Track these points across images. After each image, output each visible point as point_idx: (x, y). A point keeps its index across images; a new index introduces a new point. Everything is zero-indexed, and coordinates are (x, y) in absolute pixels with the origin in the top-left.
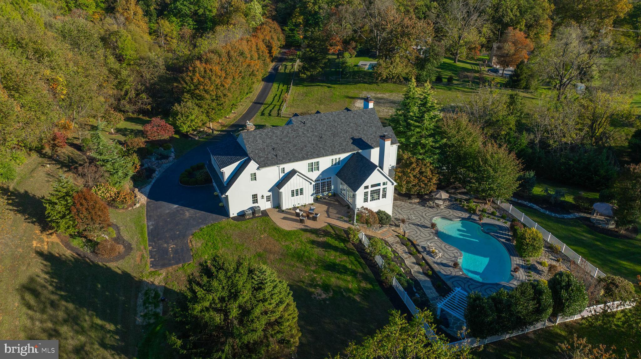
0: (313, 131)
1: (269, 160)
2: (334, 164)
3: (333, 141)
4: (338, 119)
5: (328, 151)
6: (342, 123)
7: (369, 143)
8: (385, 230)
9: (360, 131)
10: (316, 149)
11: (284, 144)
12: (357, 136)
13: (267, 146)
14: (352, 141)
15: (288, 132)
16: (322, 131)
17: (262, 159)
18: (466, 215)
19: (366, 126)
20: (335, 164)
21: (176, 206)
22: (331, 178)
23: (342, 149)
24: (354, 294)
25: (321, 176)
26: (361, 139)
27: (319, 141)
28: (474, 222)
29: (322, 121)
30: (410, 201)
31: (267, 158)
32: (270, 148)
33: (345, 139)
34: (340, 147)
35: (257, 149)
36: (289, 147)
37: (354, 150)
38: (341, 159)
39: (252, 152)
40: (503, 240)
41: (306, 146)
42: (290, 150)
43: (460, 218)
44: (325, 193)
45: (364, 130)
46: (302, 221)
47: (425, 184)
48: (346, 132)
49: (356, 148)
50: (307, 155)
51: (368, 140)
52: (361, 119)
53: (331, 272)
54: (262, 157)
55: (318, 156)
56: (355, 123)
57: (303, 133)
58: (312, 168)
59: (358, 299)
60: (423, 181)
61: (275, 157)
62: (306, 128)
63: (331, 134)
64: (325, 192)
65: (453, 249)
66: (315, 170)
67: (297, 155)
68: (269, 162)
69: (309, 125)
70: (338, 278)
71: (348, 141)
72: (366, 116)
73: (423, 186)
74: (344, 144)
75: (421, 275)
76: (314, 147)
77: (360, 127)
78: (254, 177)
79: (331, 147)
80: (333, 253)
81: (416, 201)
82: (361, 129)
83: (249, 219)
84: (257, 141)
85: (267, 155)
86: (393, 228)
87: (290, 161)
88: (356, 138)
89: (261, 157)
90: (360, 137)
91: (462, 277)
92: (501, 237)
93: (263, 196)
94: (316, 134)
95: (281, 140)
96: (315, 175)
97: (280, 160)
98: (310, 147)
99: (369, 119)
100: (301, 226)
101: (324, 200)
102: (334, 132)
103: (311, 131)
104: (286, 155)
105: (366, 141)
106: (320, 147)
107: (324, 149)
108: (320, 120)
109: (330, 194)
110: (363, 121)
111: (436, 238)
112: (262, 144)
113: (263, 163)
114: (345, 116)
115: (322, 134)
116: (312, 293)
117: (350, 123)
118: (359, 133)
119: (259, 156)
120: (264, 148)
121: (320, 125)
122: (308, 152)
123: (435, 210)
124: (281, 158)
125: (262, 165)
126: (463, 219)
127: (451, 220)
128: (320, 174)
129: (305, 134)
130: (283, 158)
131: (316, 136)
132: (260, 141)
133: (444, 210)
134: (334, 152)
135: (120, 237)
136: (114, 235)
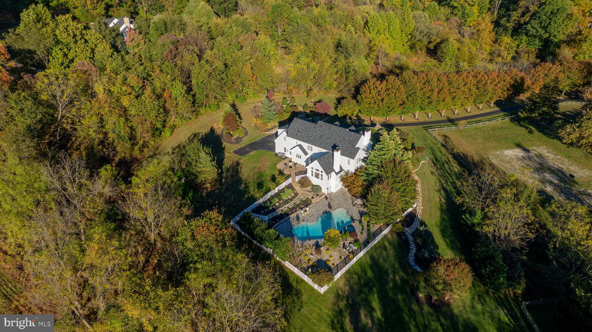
1: (293, 135)
2: (319, 152)
3: (325, 141)
5: (318, 144)
8: (309, 193)
11: (304, 131)
12: (338, 144)
14: (333, 145)
15: (311, 127)
18: (357, 218)
23: (325, 146)
31: (293, 133)
32: (298, 130)
33: (331, 143)
35: (293, 128)
36: (305, 133)
38: (323, 152)
41: (311, 137)
42: (304, 135)
43: (352, 217)
45: (344, 143)
48: (335, 140)
49: (331, 149)
50: (309, 141)
52: (349, 137)
55: (313, 144)
56: (344, 138)
57: (317, 131)
61: (296, 135)
62: (320, 129)
71: (331, 145)
72: (353, 137)
74: (328, 145)
75: (280, 211)
78: (285, 139)
79: (321, 143)
87: (300, 139)
89: (291, 132)
90: (338, 146)
91: (292, 225)
93: (288, 150)
95: (305, 128)
96: (310, 153)
97: (296, 137)
98: (313, 138)
99: (353, 139)
100: (283, 168)
103: (321, 131)
104: (301, 136)
106: (317, 140)
107: (317, 142)
110: (349, 139)
112: (297, 127)
120: (296, 129)
123: (353, 207)
125: (289, 135)
128: (313, 154)
130: (298, 137)
131: (320, 135)
133: (355, 210)
134: (320, 146)
135: (241, 138)
136: (240, 136)
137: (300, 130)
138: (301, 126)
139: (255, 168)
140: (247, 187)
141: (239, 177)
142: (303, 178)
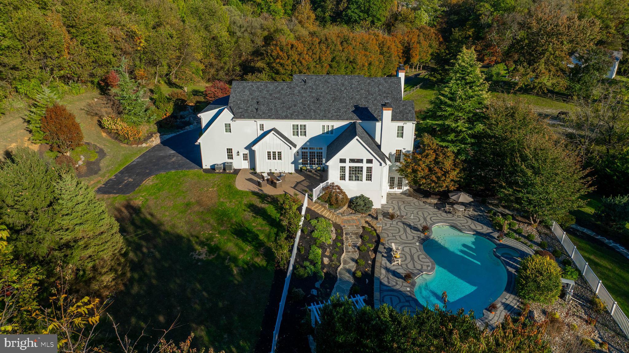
0: (311, 92)
1: (248, 113)
2: (325, 131)
3: (330, 106)
4: (349, 83)
5: (319, 115)
6: (351, 88)
7: (375, 115)
8: (354, 218)
9: (369, 99)
10: (306, 111)
11: (272, 99)
12: (363, 104)
13: (252, 99)
14: (354, 109)
15: (282, 89)
16: (322, 93)
17: (241, 110)
18: (486, 230)
19: (380, 95)
20: (328, 132)
21: (173, 152)
22: (322, 149)
23: (337, 115)
24: (237, 266)
25: (308, 144)
26: (367, 108)
27: (314, 102)
28: (491, 241)
29: (328, 83)
30: (425, 200)
31: (247, 110)
32: (255, 101)
33: (346, 106)
34: (335, 112)
35: (241, 100)
36: (276, 103)
37: (352, 119)
38: (335, 128)
39: (234, 101)
40: (513, 271)
41: (295, 106)
42: (275, 106)
43: (474, 231)
44: (314, 167)
45: (376, 99)
46: (259, 184)
47: (438, 178)
48: (352, 99)
49: (355, 116)
50: (292, 115)
51: (375, 112)
52: (378, 87)
53: (236, 237)
54: (241, 108)
55: (305, 118)
56: (368, 91)
57: (299, 92)
58: (298, 132)
59: (235, 271)
60: (436, 173)
61: (255, 111)
62: (305, 87)
63: (333, 97)
64: (315, 164)
65: (428, 261)
66: (301, 135)
67: (280, 112)
68: (246, 115)
69: (310, 84)
70: (237, 245)
71: (349, 109)
72: (386, 85)
73: (435, 179)
74: (343, 110)
75: (348, 274)
76: (304, 108)
77: (373, 95)
78: (228, 128)
79: (325, 111)
80: (260, 220)
81: (432, 201)
82: (372, 98)
83: (218, 173)
84: (244, 92)
85: (249, 107)
86: (367, 219)
87: (270, 117)
88: (360, 106)
89: (239, 108)
90: (366, 106)
91: (405, 294)
92: (511, 266)
93: (238, 152)
94: (314, 95)
95: (271, 95)
96: (300, 141)
97: (259, 114)
98: (300, 107)
99: (389, 88)
100: (255, 188)
101: (308, 173)
102: (337, 96)
103: (309, 92)
104: (268, 110)
105: (372, 112)
106: (312, 109)
107: (315, 111)
108: (326, 81)
109: (319, 168)
110: (380, 90)
111: (418, 244)
112: (248, 96)
113: (239, 114)
114: (358, 82)
115: (320, 96)
116: (194, 250)
117: (362, 89)
118: (368, 102)
119: (239, 107)
120: (248, 100)
121: (323, 87)
122: (295, 112)
123: (450, 215)
124: (261, 113)
125: (237, 115)
126: (478, 233)
127: (460, 230)
128: (308, 141)
129: (301, 93)
130: (264, 113)
131: (313, 97)
132: (247, 93)
133: (461, 219)
134: (325, 117)
135: (97, 162)
136: (93, 160)
137: (261, 100)
138: (257, 94)
139: (188, 205)
140: (214, 249)
141: (167, 233)
142: (324, 189)
